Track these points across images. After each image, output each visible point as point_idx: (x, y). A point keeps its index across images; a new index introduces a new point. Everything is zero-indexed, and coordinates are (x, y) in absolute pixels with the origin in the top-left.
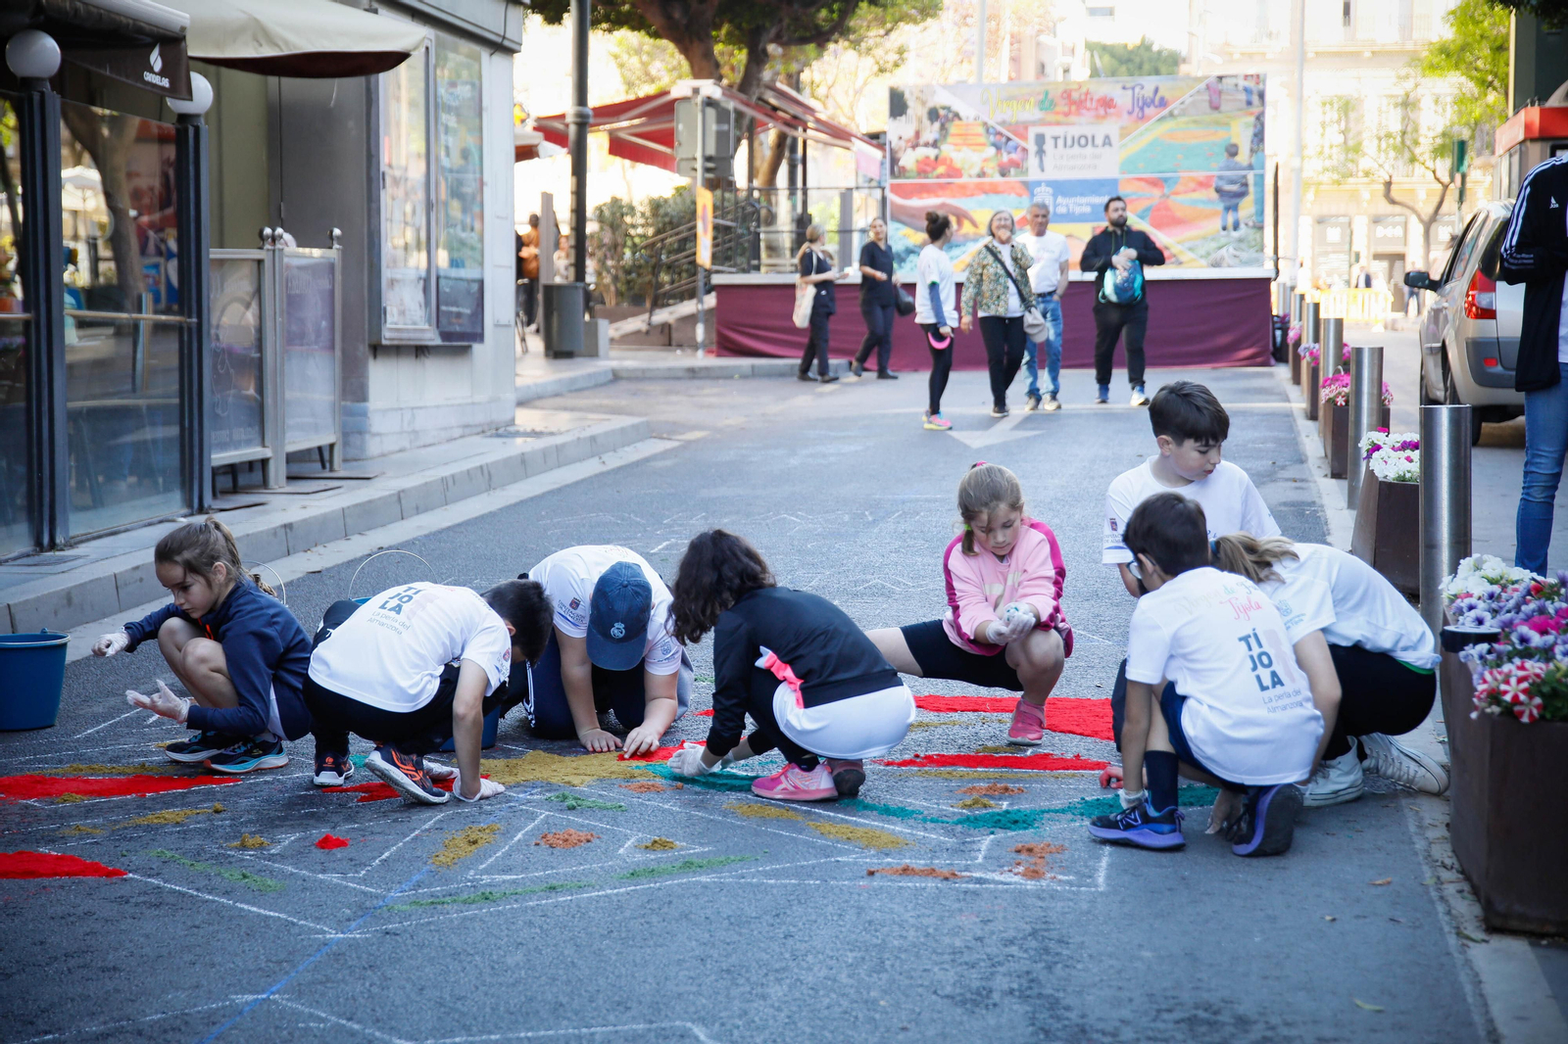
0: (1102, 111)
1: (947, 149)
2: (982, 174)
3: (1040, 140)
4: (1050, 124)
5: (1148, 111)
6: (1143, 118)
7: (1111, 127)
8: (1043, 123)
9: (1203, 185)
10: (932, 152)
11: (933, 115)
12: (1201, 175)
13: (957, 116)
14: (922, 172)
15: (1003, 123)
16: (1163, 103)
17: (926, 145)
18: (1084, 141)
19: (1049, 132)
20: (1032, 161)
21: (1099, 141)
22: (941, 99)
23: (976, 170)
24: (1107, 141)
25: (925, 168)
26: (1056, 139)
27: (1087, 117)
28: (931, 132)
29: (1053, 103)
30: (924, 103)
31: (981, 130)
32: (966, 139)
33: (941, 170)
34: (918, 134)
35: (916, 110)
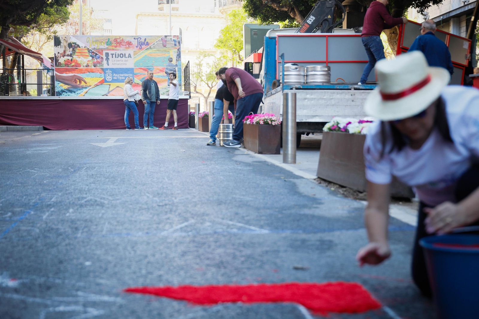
0: (127, 46)
1: (75, 57)
2: (87, 66)
3: (107, 54)
4: (110, 50)
5: (143, 46)
6: (141, 49)
7: (130, 51)
8: (107, 49)
9: (161, 71)
10: (70, 58)
11: (70, 45)
12: (161, 68)
13: (78, 46)
14: (66, 65)
15: (94, 49)
16: (148, 44)
17: (68, 55)
18: (122, 56)
19: (110, 52)
20: (105, 62)
21: (127, 56)
22: (73, 40)
23: (85, 65)
24: (130, 56)
25: (67, 63)
26: (112, 54)
27: (123, 48)
28: (69, 51)
29: (111, 43)
30: (66, 41)
31: (87, 51)
32: (82, 54)
33: (73, 64)
34: (65, 52)
35: (63, 43)
